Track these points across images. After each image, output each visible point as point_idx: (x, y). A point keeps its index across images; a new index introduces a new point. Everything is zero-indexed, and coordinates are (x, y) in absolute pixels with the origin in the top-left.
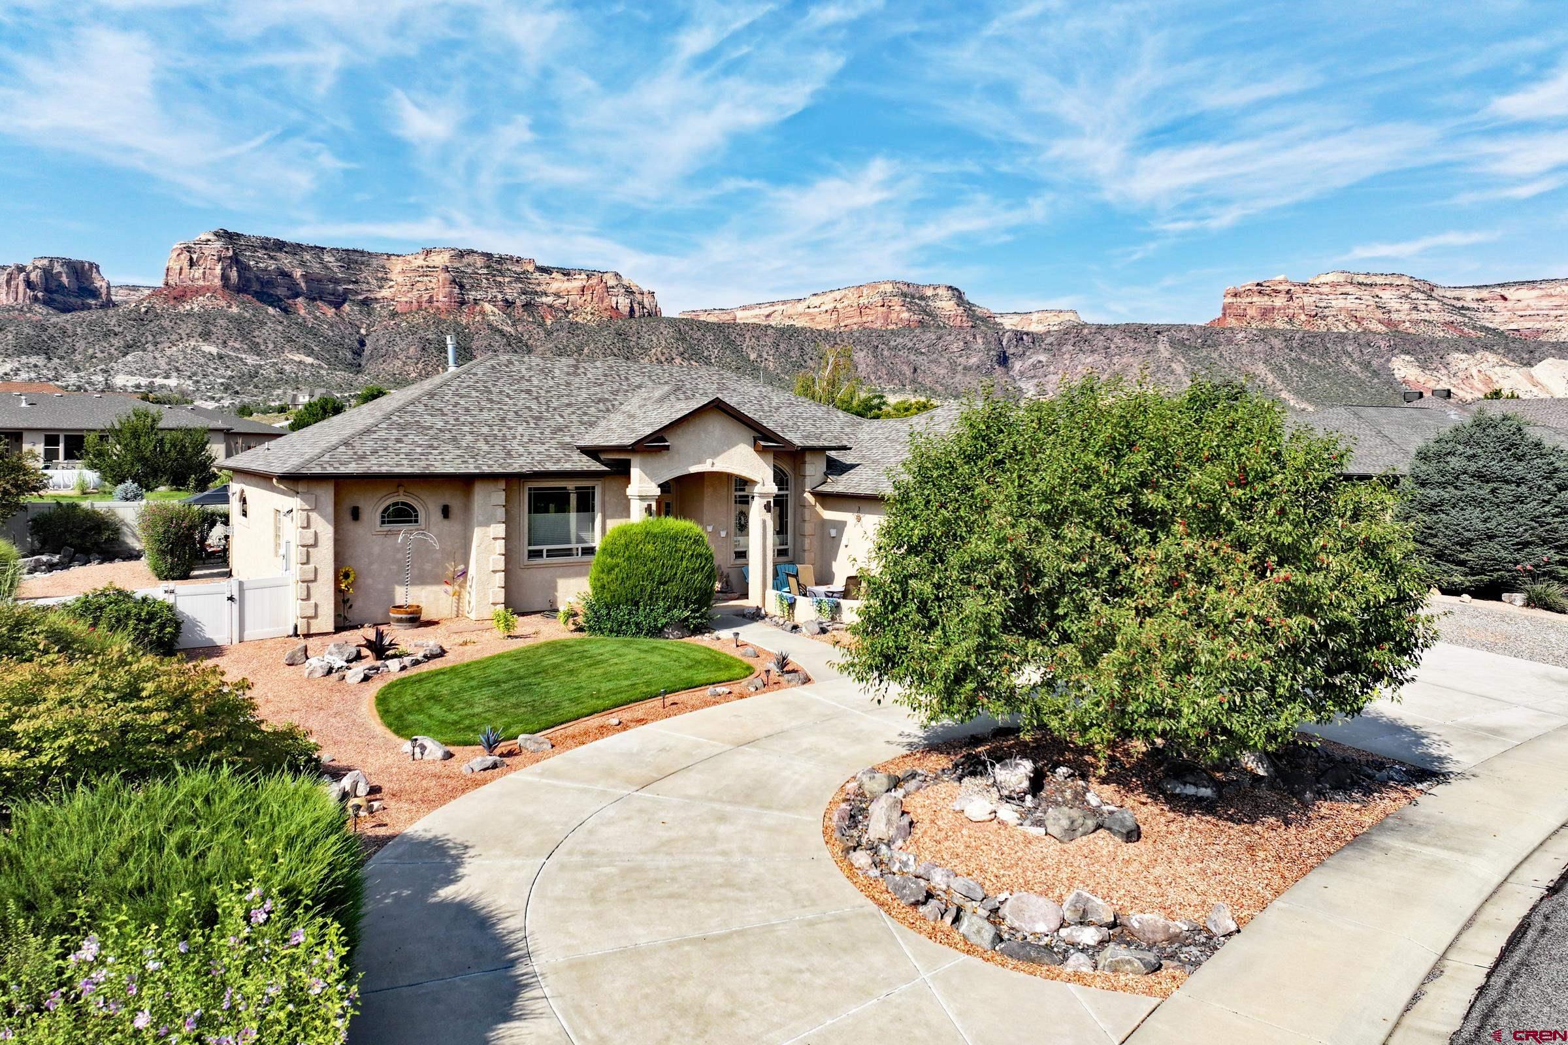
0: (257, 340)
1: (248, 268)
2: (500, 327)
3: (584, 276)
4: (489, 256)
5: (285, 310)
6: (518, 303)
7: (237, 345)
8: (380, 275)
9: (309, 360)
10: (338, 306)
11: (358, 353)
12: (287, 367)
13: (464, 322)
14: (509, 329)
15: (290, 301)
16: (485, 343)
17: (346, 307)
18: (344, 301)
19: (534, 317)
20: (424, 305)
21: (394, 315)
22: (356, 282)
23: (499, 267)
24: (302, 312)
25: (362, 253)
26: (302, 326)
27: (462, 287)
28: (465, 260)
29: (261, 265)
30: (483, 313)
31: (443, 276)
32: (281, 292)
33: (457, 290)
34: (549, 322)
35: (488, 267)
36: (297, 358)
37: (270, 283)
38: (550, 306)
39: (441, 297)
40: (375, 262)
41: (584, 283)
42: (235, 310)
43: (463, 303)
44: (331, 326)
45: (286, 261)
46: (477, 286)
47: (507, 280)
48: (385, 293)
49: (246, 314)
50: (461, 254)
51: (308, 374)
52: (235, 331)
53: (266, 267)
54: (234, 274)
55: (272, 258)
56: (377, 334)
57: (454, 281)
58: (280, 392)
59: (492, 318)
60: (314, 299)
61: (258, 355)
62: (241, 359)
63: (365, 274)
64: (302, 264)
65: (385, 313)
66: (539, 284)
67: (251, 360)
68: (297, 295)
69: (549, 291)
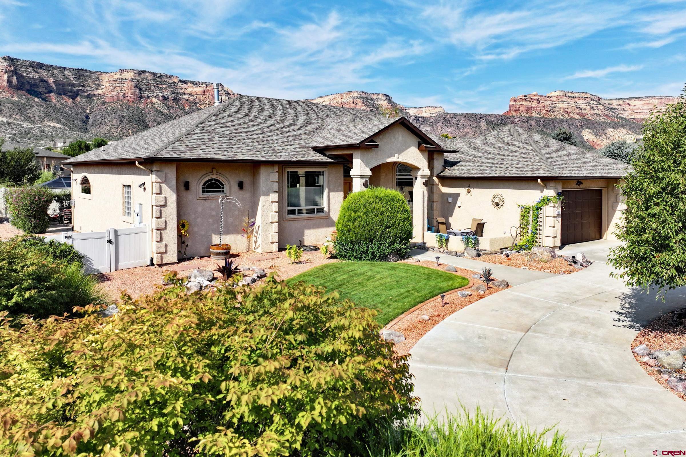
0: (29, 115)
1: (23, 77)
2: (161, 110)
3: (204, 85)
4: (155, 74)
5: (44, 100)
6: (170, 98)
7: (18, 117)
8: (96, 83)
9: (59, 126)
10: (74, 98)
11: (85, 122)
12: (46, 129)
13: (142, 108)
14: (166, 111)
15: (47, 95)
16: (154, 118)
17: (78, 99)
18: (77, 96)
19: (179, 105)
20: (121, 98)
21: (104, 103)
22: (83, 86)
23: (160, 80)
24: (54, 101)
25: (86, 71)
26: (54, 108)
27: (140, 89)
28: (142, 76)
29: (30, 75)
30: (152, 103)
31: (130, 84)
32: (42, 90)
33: (138, 91)
34: (186, 108)
35: (154, 80)
36: (52, 124)
37: (35, 85)
38: (187, 100)
39: (130, 95)
40: (93, 76)
41: (205, 89)
42: (16, 99)
43: (141, 98)
44: (70, 108)
45: (44, 74)
46: (148, 89)
47: (164, 86)
48: (99, 92)
49: (22, 101)
50: (140, 73)
51: (58, 133)
52: (16, 110)
53: (33, 77)
54: (15, 80)
55: (36, 72)
56: (95, 114)
57: (136, 86)
58: (43, 142)
59: (157, 105)
60: (61, 94)
61: (30, 123)
62: (20, 125)
63: (88, 82)
64: (53, 76)
65: (99, 102)
66: (181, 89)
67: (26, 125)
68: (51, 92)
69: (186, 92)
